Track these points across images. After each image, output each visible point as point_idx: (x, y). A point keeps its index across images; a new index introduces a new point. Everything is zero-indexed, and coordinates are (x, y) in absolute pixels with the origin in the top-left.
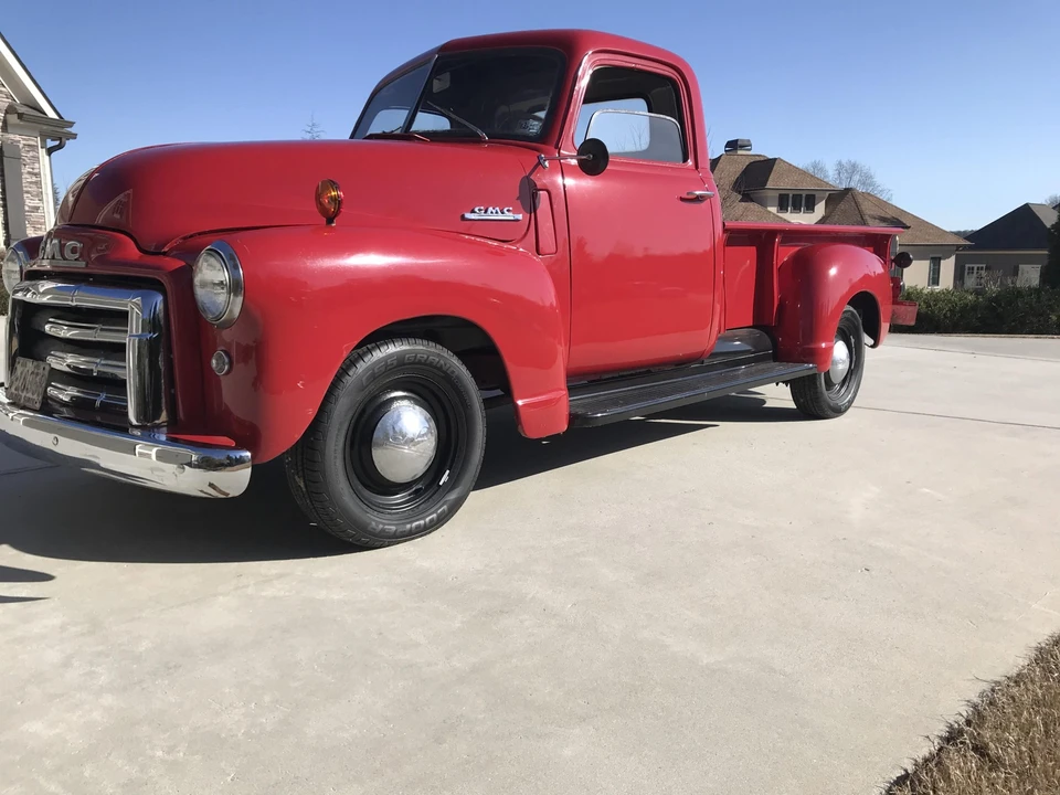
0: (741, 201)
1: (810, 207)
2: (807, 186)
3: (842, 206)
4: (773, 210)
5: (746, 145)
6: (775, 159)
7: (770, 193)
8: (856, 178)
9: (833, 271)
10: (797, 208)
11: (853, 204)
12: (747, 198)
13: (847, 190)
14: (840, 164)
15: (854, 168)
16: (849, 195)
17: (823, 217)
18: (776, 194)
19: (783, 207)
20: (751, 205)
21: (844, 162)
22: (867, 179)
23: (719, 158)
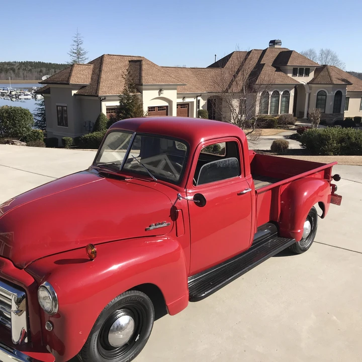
0: (276, 71)
1: (307, 74)
2: (307, 64)
3: (322, 74)
4: (290, 75)
5: (279, 43)
6: (292, 51)
7: (289, 68)
8: (329, 57)
9: (305, 194)
10: (301, 75)
11: (327, 73)
12: (278, 70)
13: (325, 66)
14: (322, 50)
15: (328, 52)
16: (325, 69)
17: (313, 79)
18: (292, 68)
19: (295, 74)
20: (280, 73)
21: (324, 49)
22: (334, 58)
23: (266, 49)
